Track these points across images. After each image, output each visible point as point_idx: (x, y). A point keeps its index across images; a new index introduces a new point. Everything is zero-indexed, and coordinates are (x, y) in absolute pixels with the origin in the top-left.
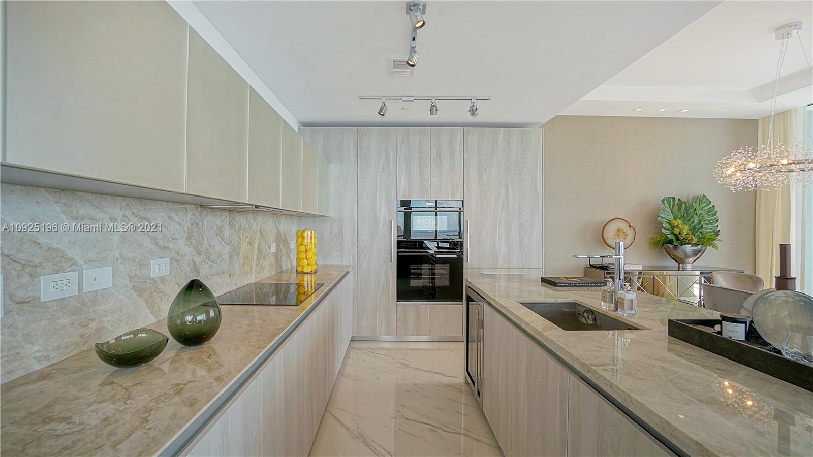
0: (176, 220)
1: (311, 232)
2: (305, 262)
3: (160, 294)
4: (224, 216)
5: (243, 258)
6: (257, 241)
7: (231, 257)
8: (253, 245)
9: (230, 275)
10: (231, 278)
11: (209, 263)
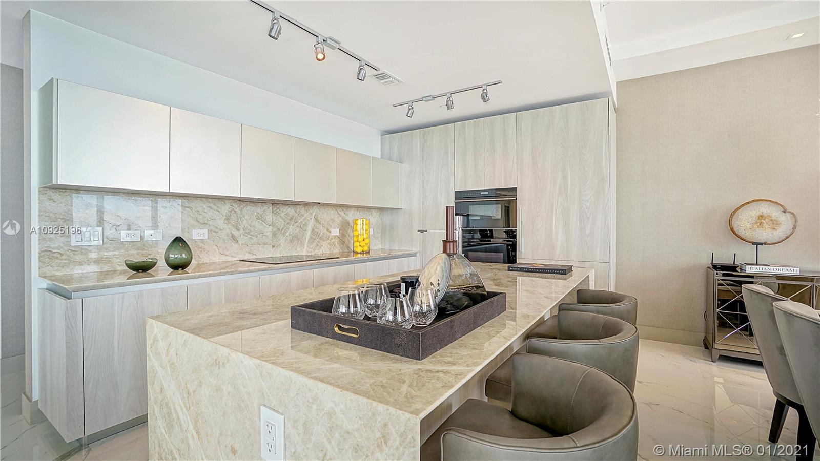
0: (215, 209)
1: (363, 221)
2: (358, 244)
3: (200, 249)
4: (265, 207)
5: (291, 236)
6: (310, 226)
7: (274, 235)
8: (305, 229)
9: (273, 247)
10: (274, 248)
11: (249, 236)
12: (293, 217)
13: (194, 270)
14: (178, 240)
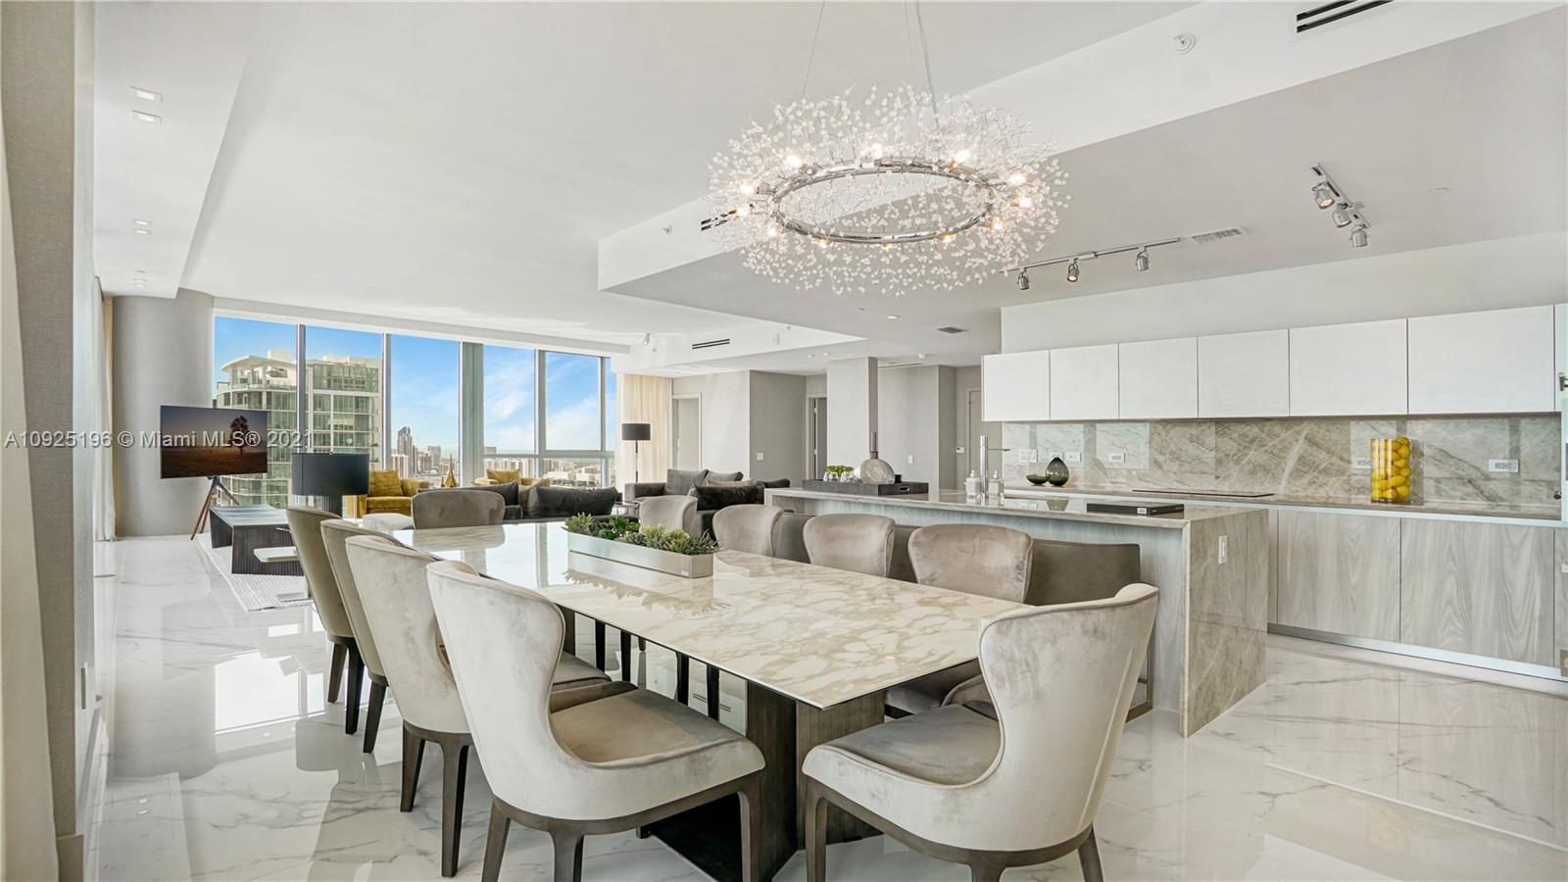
4: (1204, 427)
5: (1251, 466)
6: (1295, 451)
7: (1219, 462)
8: (1281, 455)
9: (1217, 477)
10: (1219, 480)
11: (1178, 462)
12: (1256, 438)
13: (1067, 486)
14: (1057, 460)
